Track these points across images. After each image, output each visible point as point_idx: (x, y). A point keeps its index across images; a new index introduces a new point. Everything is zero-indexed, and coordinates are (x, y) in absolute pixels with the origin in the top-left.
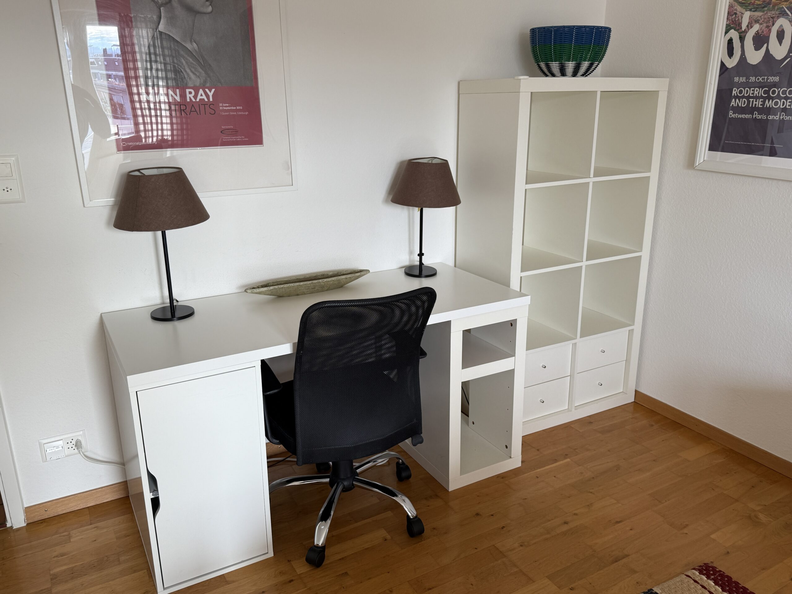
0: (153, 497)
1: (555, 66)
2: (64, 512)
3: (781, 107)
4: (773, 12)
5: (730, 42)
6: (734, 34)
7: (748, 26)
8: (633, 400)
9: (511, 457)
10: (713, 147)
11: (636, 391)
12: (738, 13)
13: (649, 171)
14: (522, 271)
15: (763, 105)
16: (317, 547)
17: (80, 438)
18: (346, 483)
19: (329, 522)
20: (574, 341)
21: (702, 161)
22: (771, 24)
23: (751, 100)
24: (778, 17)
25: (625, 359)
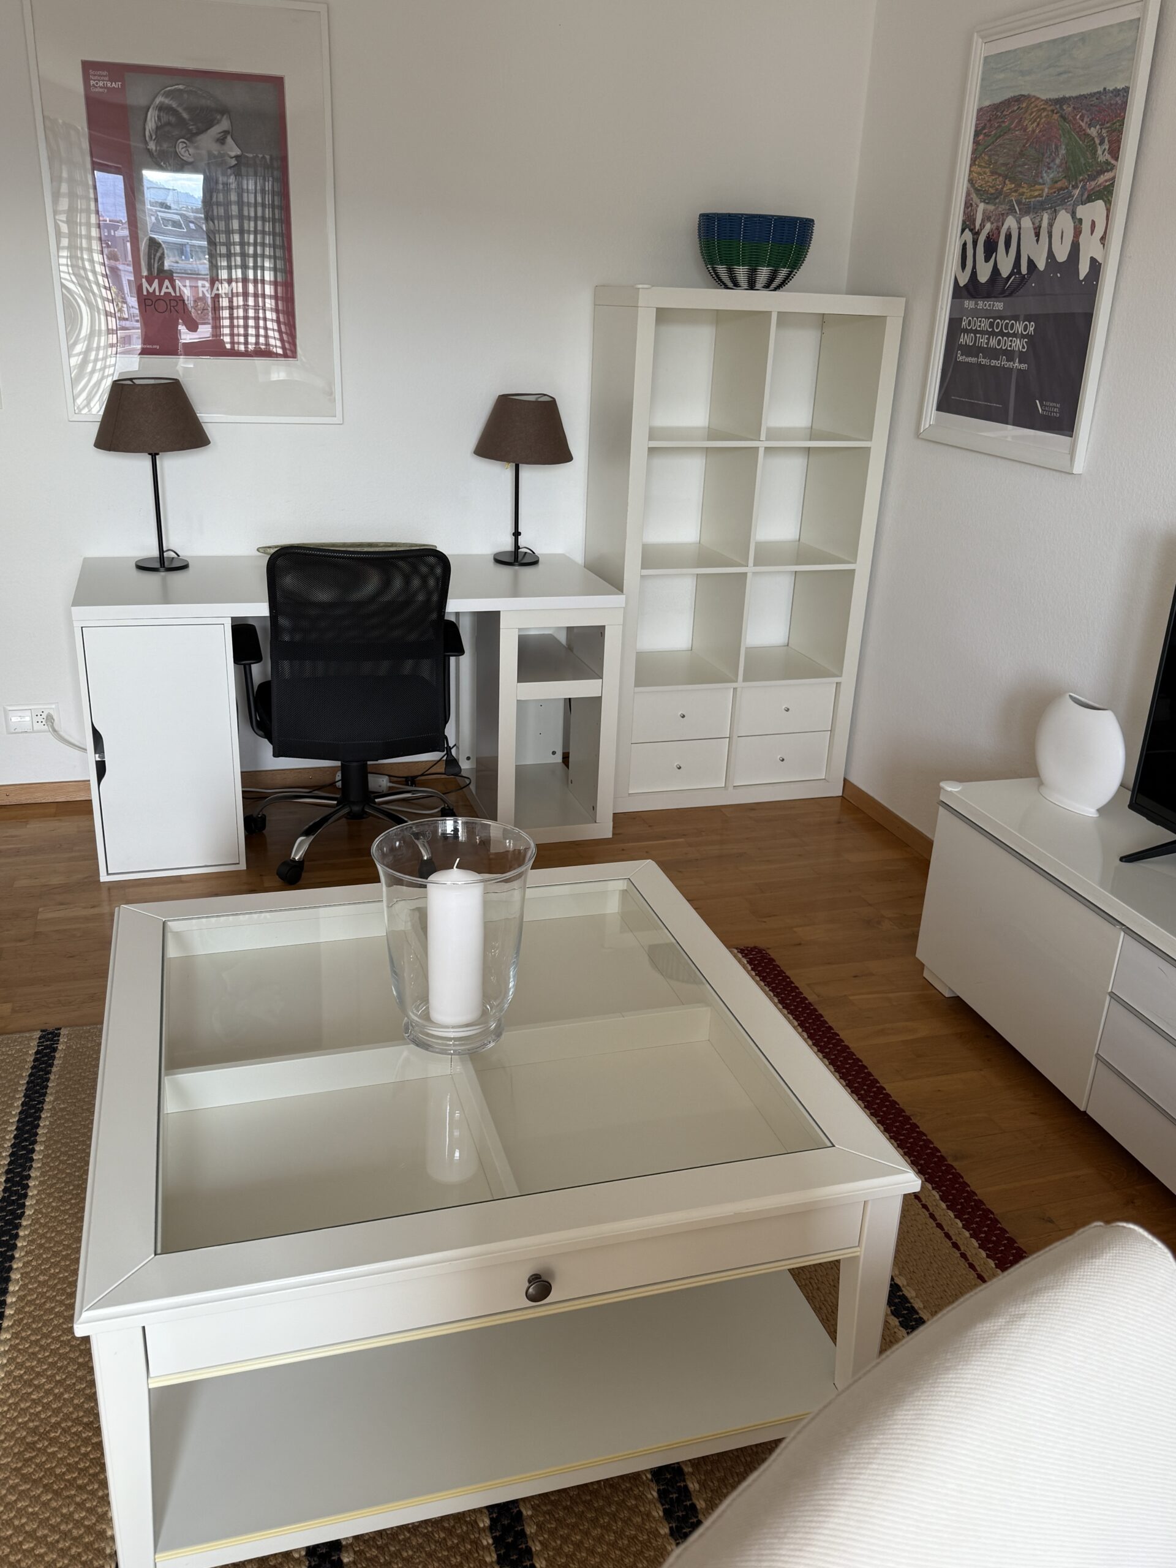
0: (99, 759)
1: (742, 272)
2: (28, 802)
3: (1004, 348)
4: (1003, 206)
5: (965, 245)
6: (968, 235)
7: (981, 225)
8: (841, 794)
9: (596, 822)
10: (942, 406)
11: (845, 780)
12: (973, 204)
13: (870, 439)
14: (642, 568)
15: (987, 344)
16: (294, 860)
17: (52, 712)
18: (356, 808)
19: (312, 838)
20: (734, 685)
21: (927, 426)
22: (1000, 224)
23: (978, 335)
24: (1008, 214)
25: (830, 729)
